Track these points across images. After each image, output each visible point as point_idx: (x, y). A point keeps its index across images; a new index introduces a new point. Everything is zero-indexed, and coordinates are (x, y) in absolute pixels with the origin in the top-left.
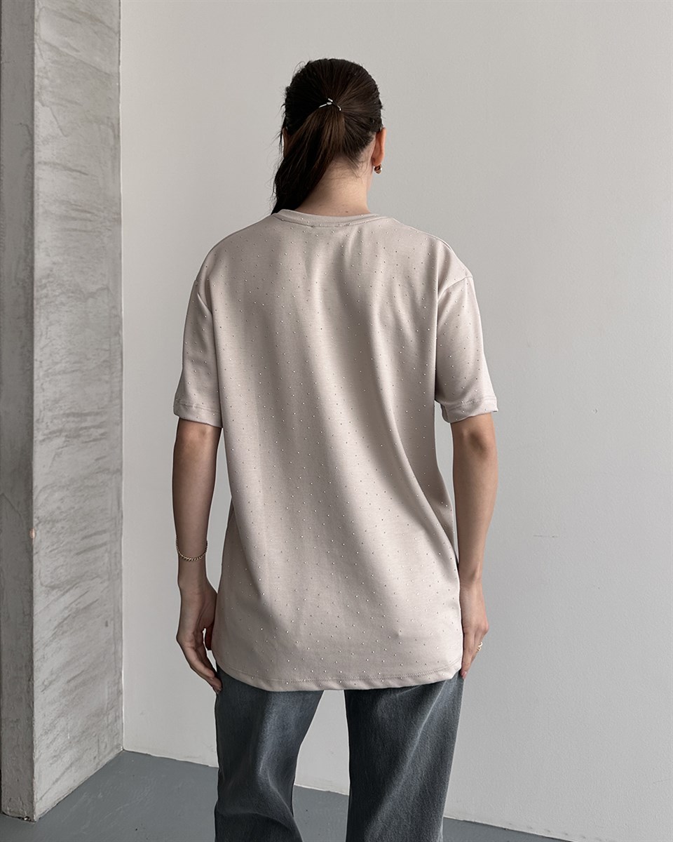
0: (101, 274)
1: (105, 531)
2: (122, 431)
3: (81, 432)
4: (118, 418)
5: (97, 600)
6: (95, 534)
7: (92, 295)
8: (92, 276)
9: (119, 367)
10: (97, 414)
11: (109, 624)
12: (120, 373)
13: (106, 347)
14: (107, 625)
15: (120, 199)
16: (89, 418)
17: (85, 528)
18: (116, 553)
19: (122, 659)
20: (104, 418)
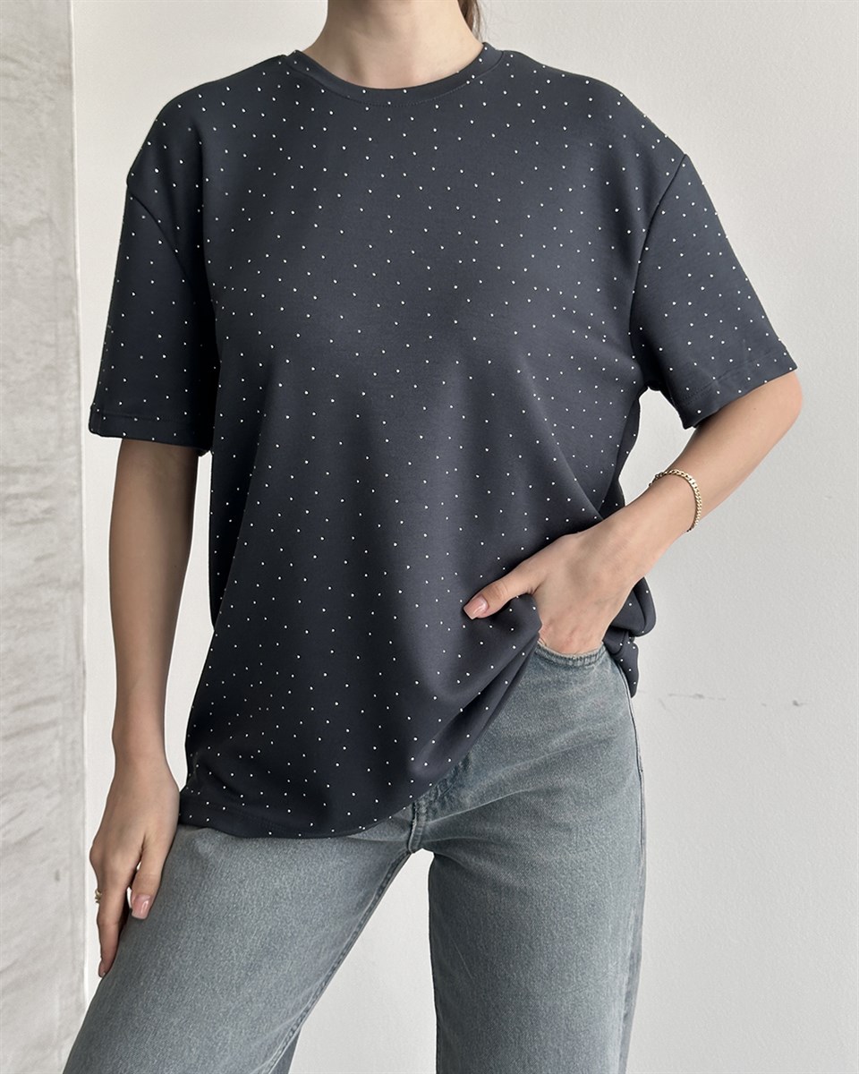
0: (38, 190)
1: (53, 699)
2: (81, 507)
3: (9, 504)
4: (75, 483)
5: (40, 829)
6: (36, 702)
7: (22, 231)
8: (22, 192)
9: (75, 381)
10: (37, 470)
11: (61, 877)
12: (74, 394)
13: (49, 338)
14: (57, 878)
15: (69, 35)
16: (22, 478)
17: (18, 689)
18: (73, 742)
19: (84, 944)
20: (49, 480)
